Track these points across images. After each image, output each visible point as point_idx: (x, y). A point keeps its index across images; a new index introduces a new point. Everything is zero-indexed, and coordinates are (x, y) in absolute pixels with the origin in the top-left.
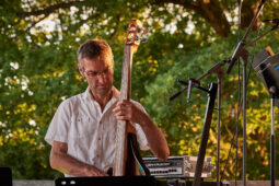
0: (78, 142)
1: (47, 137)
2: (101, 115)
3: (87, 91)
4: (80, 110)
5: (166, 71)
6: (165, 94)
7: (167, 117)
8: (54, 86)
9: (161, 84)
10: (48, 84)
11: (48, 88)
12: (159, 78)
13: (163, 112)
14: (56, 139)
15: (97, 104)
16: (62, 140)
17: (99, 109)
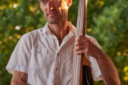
0: (38, 72)
1: (8, 67)
2: (59, 48)
3: (46, 26)
4: (39, 43)
5: (113, 4)
6: (111, 25)
7: (113, 46)
8: (10, 16)
9: (108, 16)
10: (5, 15)
11: (4, 19)
12: (106, 11)
13: (110, 41)
14: (17, 69)
15: (55, 38)
16: (22, 70)
17: (57, 42)
